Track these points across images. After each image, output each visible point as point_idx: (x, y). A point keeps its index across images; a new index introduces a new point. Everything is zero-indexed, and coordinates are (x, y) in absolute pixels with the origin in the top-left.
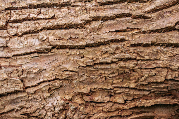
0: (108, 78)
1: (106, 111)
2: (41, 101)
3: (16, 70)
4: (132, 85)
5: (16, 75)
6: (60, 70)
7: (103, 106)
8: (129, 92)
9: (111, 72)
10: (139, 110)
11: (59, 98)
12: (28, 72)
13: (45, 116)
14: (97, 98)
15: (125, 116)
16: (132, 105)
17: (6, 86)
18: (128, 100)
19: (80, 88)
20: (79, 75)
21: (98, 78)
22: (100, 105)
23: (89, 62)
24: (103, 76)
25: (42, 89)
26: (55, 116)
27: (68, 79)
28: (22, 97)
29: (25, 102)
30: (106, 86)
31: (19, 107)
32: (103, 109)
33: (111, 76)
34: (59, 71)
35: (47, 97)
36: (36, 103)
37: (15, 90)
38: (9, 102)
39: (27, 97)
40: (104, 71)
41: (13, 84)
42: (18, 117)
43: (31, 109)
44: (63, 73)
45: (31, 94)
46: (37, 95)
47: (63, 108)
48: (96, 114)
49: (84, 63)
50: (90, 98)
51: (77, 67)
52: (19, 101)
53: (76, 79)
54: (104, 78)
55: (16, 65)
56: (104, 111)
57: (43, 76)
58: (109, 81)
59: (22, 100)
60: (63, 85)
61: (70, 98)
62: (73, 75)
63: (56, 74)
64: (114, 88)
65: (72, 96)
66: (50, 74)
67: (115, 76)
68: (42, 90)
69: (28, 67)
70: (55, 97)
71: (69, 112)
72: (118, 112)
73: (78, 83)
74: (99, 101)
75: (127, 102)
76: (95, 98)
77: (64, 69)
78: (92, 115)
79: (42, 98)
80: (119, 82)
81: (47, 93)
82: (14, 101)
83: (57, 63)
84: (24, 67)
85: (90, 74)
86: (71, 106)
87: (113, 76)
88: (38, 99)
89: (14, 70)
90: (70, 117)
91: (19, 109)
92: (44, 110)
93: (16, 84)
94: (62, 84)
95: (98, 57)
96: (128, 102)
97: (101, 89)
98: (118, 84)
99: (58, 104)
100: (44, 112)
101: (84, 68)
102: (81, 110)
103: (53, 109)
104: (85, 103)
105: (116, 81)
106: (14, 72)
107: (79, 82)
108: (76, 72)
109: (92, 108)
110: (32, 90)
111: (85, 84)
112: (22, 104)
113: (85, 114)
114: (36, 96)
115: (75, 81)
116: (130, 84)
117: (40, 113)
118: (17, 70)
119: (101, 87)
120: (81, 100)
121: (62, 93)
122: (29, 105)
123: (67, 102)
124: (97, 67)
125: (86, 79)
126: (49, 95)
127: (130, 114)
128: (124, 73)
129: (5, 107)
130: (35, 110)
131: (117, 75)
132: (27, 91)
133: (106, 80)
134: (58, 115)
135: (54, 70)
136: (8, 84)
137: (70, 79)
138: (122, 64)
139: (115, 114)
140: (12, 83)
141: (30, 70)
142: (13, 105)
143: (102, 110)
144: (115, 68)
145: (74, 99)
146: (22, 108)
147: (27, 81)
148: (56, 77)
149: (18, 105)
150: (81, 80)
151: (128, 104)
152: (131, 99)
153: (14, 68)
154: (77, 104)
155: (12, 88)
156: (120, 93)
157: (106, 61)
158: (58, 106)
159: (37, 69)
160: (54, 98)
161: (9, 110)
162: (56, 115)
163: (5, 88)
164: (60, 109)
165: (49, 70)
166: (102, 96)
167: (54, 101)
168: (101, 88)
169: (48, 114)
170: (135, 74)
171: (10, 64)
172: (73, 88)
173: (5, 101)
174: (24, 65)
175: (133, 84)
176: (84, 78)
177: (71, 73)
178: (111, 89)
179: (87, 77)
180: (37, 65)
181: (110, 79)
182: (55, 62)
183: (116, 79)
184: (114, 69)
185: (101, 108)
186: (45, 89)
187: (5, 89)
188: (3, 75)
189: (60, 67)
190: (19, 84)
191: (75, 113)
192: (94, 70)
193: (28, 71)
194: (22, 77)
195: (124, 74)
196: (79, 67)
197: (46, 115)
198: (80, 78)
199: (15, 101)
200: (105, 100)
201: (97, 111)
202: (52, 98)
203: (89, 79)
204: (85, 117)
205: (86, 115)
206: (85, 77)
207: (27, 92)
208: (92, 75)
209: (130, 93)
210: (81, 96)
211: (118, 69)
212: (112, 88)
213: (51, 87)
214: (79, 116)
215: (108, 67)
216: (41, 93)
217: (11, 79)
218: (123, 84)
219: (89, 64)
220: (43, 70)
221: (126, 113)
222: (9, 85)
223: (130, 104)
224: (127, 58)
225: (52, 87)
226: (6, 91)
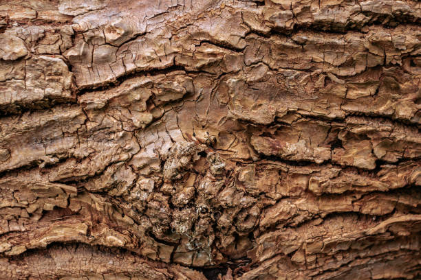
0: (334, 78)
1: (316, 191)
2: (123, 137)
3: (53, 31)
4: (405, 112)
5: (55, 48)
6: (191, 38)
7: (308, 176)
8: (393, 134)
9: (342, 60)
10: (416, 201)
11: (177, 134)
12: (92, 37)
13: (132, 189)
14: (294, 147)
15: (373, 216)
16: (398, 179)
17: (19, 83)
18: (385, 162)
19: (245, 107)
20: (247, 61)
21: (304, 78)
22: (300, 170)
23: (281, 17)
24: (319, 71)
25: (128, 97)
26: (162, 189)
27: (211, 70)
28: (65, 122)
29: (72, 139)
30: (325, 106)
31: (54, 155)
32: (308, 185)
33: (343, 73)
34: (186, 41)
35: (143, 126)
36: (107, 144)
37: (45, 97)
38: (25, 138)
39: (82, 122)
40: (322, 55)
41: (43, 77)
42: (47, 187)
43: (89, 163)
44: (199, 49)
45: (95, 109)
46: (111, 118)
47: (189, 164)
48: (285, 201)
49: (264, 21)
50: (271, 143)
51: (243, 34)
52: (55, 135)
53: (237, 73)
54: (322, 77)
55: (57, 18)
56: (311, 192)
57: (134, 56)
58: (335, 91)
59: (63, 133)
60: (195, 93)
61: (212, 138)
62: (227, 57)
63: (176, 50)
64: (346, 117)
65: (216, 134)
66: (157, 48)
67: (354, 73)
68: (130, 99)
69: (92, 22)
70: (167, 132)
71: (208, 179)
72: (353, 202)
73: (239, 89)
74: (298, 157)
75: (381, 169)
76: (287, 144)
77: (202, 39)
78: (274, 202)
79: (125, 129)
80: (366, 97)
81: (143, 112)
82: (40, 133)
83: (180, 17)
84: (80, 23)
85: (279, 60)
86: (214, 161)
87: (350, 74)
88: (114, 129)
89: (50, 31)
90: (210, 194)
91: (53, 160)
92: (130, 168)
93: (51, 77)
94: (190, 88)
95: (308, 5)
96: (385, 169)
97: (307, 117)
98: (362, 103)
99: (175, 150)
100: (129, 177)
101: (261, 39)
102: (242, 178)
103: (156, 166)
104: (255, 158)
105: (355, 92)
106: (49, 37)
107: (243, 86)
108: (238, 50)
109: (274, 178)
110: (98, 99)
111: (259, 94)
112: (65, 147)
113: (254, 192)
114: (110, 120)
115: (232, 80)
116: (399, 107)
117: (116, 179)
118: (57, 31)
119: (309, 109)
120: (245, 149)
121: (190, 119)
122: (86, 150)
123: (202, 147)
124: (303, 36)
125: (266, 75)
126: (148, 117)
127: (385, 213)
128: (385, 65)
129: (10, 152)
130: (102, 168)
131: (362, 72)
132: (81, 101)
133: (325, 85)
134: (171, 187)
135: (170, 39)
136: (25, 77)
137: (218, 70)
138: (380, 33)
139: (344, 205)
140: (39, 72)
141: (96, 33)
142: (37, 148)
143: (304, 188)
144: (357, 44)
145: (222, 144)
146: (63, 161)
147: (87, 70)
148: (174, 61)
149: (51, 150)
150: (251, 78)
151: (385, 174)
152: (395, 160)
153: (49, 27)
154: (232, 160)
155: (36, 90)
156: (363, 136)
157: (332, 18)
158: (173, 156)
159: (118, 31)
160: (163, 134)
161: (23, 164)
162: (165, 187)
163: (16, 87)
164: (179, 164)
165: (155, 35)
166: (309, 143)
167: (164, 142)
168: (308, 113)
169: (140, 182)
170: (415, 72)
171: (37, 14)
172: (223, 106)
173: (12, 131)
174: (81, 16)
175: (406, 107)
176: (259, 72)
177: (221, 51)
178: (337, 119)
179: (271, 69)
180: (121, 19)
181: (338, 84)
182: (176, 12)
183: (358, 84)
184: (355, 49)
185: (302, 182)
186: (137, 97)
187: (15, 92)
188: (13, 46)
189: (190, 31)
190: (61, 74)
191: (224, 186)
192: (292, 48)
193: (93, 34)
194: (70, 53)
195: (385, 69)
196: (247, 34)
197: (135, 186)
198: (250, 71)
199: (44, 134)
200: (318, 157)
201: (290, 191)
202: (156, 134)
203: (275, 80)
204: (254, 204)
205: (255, 196)
206: (264, 69)
207: (83, 103)
208: (284, 65)
209: (394, 138)
210: (245, 137)
211: (367, 50)
212: (341, 114)
213: (156, 92)
214: (237, 196)
215: (338, 40)
216: (125, 112)
217: (36, 60)
218: (375, 105)
219: (279, 23)
220: (138, 36)
221: (376, 208)
222: (29, 78)
223: (389, 177)
224: (398, 13)
225: (161, 95)
226: (19, 99)
